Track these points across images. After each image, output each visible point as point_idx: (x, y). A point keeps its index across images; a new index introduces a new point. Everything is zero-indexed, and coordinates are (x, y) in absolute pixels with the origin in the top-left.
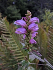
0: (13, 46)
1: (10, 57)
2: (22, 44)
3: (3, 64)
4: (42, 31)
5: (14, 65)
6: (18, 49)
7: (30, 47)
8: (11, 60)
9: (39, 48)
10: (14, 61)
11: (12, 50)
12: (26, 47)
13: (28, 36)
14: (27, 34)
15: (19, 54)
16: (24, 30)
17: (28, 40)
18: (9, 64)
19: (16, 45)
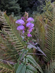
0: (13, 38)
1: (12, 48)
2: (22, 37)
3: (6, 54)
4: (41, 23)
5: (15, 55)
6: (18, 41)
7: (28, 39)
8: (13, 51)
9: (38, 40)
10: (15, 51)
11: (13, 42)
12: (25, 39)
13: (26, 31)
14: (26, 30)
15: (20, 46)
16: (23, 27)
17: (26, 34)
18: (11, 55)
19: (17, 37)
